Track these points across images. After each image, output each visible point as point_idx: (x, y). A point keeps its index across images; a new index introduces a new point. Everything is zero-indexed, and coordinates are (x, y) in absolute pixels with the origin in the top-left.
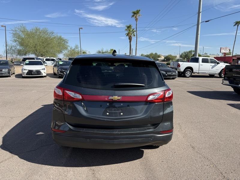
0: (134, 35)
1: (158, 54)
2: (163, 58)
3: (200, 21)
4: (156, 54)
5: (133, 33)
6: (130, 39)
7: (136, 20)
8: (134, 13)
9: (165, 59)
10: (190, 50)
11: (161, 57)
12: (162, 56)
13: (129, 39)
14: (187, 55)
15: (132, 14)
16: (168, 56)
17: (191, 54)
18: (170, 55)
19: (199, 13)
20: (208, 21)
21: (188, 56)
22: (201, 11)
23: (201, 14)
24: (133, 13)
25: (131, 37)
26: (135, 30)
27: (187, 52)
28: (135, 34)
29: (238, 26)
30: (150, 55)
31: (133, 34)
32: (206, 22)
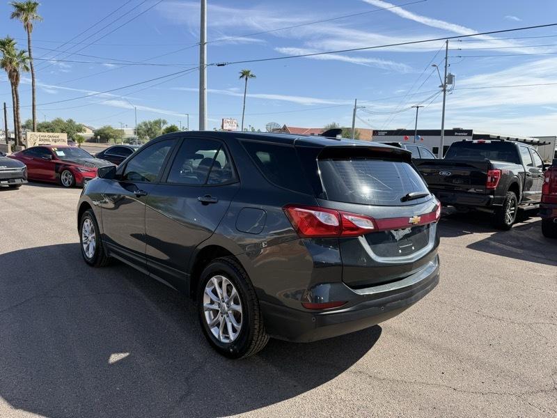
0: (27, 69)
1: (77, 123)
2: (89, 134)
3: (206, 63)
4: (71, 121)
5: (23, 61)
6: (14, 78)
7: (27, 27)
8: (20, 9)
9: (99, 137)
10: (157, 119)
11: (85, 131)
12: (87, 130)
13: (11, 76)
14: (151, 129)
15: (14, 10)
16: (103, 130)
17: (160, 128)
18: (109, 128)
19: (202, 44)
20: (223, 65)
21: (153, 133)
22: (206, 41)
23: (206, 46)
24: (17, 6)
25: (15, 70)
26: (27, 54)
27: (150, 123)
28: (29, 66)
29: (246, 79)
30: (53, 123)
31: (22, 65)
32: (219, 65)
